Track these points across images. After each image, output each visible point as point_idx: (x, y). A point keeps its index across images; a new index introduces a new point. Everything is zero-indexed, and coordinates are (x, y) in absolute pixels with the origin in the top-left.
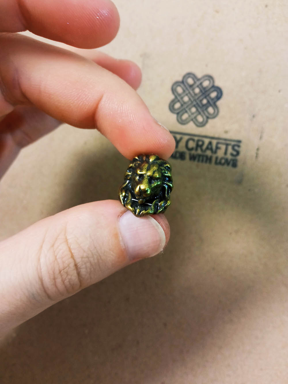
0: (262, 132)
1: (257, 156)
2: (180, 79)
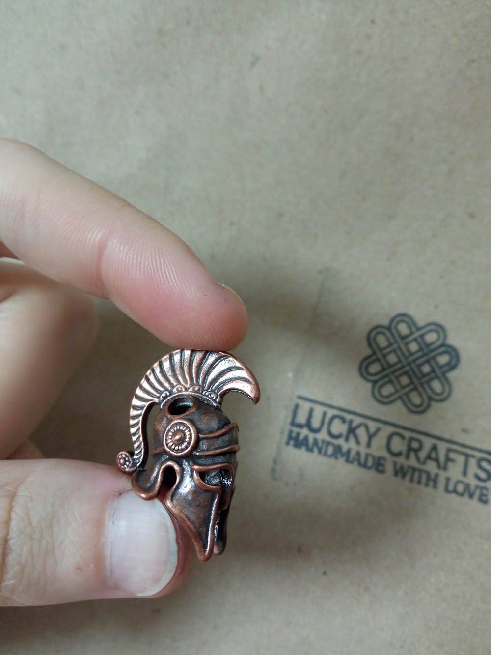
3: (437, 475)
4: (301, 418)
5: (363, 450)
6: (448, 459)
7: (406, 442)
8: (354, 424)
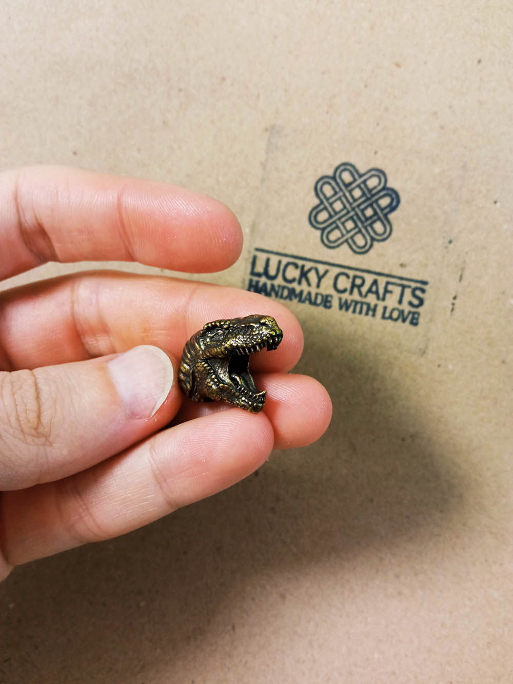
0: (463, 269)
1: (453, 310)
2: (330, 173)
3: (376, 306)
4: (260, 268)
5: (314, 290)
6: (386, 291)
7: (351, 280)
8: (306, 269)
